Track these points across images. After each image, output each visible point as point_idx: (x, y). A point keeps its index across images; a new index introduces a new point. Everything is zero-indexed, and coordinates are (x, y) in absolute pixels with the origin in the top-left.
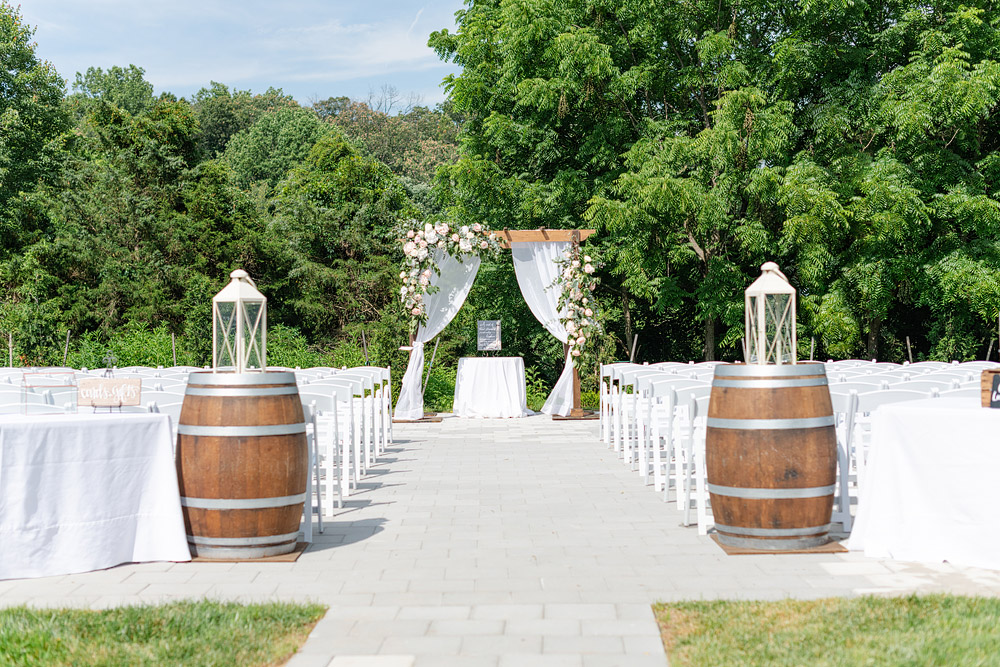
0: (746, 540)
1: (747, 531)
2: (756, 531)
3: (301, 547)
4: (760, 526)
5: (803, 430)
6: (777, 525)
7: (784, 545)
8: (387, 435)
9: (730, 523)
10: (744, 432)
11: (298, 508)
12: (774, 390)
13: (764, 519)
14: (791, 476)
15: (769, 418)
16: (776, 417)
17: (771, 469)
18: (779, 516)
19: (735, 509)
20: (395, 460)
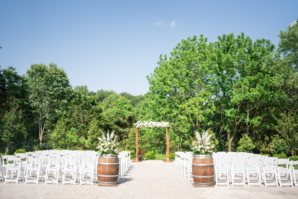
0: (198, 185)
1: (198, 183)
2: (200, 183)
3: (118, 183)
4: (200, 182)
5: (207, 166)
6: (203, 182)
7: (204, 186)
8: (129, 165)
9: (195, 182)
10: (197, 166)
11: (117, 177)
12: (202, 159)
13: (201, 181)
14: (205, 174)
15: (201, 164)
16: (202, 164)
17: (202, 172)
18: (204, 181)
19: (196, 179)
20: (130, 170)
